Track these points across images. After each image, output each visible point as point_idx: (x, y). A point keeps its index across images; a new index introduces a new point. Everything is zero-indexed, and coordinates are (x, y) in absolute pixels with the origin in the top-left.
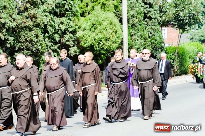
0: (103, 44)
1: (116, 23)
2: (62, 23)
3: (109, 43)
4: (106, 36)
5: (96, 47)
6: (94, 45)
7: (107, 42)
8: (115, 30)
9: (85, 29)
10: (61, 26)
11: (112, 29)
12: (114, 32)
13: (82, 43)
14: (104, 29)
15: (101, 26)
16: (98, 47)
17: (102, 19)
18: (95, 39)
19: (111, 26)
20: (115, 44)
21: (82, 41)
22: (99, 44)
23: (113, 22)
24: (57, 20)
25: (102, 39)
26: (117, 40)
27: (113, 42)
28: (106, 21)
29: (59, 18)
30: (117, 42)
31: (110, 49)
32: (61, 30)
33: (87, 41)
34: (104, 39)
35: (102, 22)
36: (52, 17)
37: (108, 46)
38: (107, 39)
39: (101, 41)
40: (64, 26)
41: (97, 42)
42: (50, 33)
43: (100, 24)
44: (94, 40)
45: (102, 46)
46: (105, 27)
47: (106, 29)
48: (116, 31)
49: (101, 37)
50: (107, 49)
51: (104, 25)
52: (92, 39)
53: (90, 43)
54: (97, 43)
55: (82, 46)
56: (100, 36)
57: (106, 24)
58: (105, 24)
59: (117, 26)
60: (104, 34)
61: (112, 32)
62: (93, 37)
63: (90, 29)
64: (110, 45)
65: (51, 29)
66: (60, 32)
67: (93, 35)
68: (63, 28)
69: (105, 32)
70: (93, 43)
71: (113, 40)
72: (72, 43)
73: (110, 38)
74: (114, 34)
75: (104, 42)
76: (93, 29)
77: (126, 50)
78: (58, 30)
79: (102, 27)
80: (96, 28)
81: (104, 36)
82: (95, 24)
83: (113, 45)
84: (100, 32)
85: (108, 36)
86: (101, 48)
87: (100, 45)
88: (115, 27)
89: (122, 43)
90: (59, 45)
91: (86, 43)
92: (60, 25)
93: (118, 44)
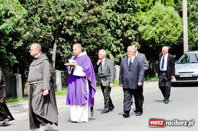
0: (164, 37)
1: (177, 17)
2: (124, 19)
3: (169, 36)
4: (167, 30)
5: (157, 41)
6: (154, 39)
7: (168, 35)
8: (175, 23)
9: (146, 24)
10: (123, 22)
11: (172, 23)
12: (174, 25)
13: (143, 37)
14: (165, 23)
15: (162, 19)
16: (159, 41)
17: (163, 13)
18: (156, 33)
19: (172, 20)
20: (176, 37)
21: (143, 35)
22: (160, 37)
23: (174, 16)
24: (120, 16)
25: (163, 32)
26: (178, 33)
27: (173, 35)
28: (167, 15)
29: (121, 14)
30: (177, 35)
31: (171, 42)
32: (124, 26)
33: (148, 35)
34: (165, 32)
35: (163, 16)
36: (115, 13)
37: (169, 39)
38: (168, 33)
39: (162, 34)
40: (127, 22)
41: (158, 35)
42: (113, 28)
43: (161, 18)
44: (154, 34)
45: (163, 39)
46: (165, 20)
47: (166, 23)
48: (177, 25)
49: (162, 31)
50: (167, 42)
51: (164, 19)
52: (153, 33)
53: (151, 36)
54: (158, 37)
55: (143, 40)
56: (161, 29)
57: (167, 18)
58: (165, 17)
59: (177, 19)
60: (165, 27)
61: (172, 26)
62: (154, 30)
63: (151, 23)
64: (171, 38)
65: (113, 25)
66: (122, 27)
67: (154, 29)
68: (125, 23)
69: (165, 26)
70: (153, 37)
71: (173, 33)
72: (134, 37)
73: (170, 31)
74: (174, 27)
75: (165, 35)
76: (153, 23)
77: (186, 42)
78: (121, 25)
79: (163, 21)
80: (157, 22)
81: (165, 29)
82: (156, 18)
83: (173, 38)
84: (161, 26)
85: (169, 29)
86: (161, 41)
87: (161, 39)
88: (175, 21)
89: (182, 36)
90: (121, 39)
91: (147, 37)
92: (123, 20)
93: (178, 37)
